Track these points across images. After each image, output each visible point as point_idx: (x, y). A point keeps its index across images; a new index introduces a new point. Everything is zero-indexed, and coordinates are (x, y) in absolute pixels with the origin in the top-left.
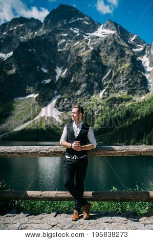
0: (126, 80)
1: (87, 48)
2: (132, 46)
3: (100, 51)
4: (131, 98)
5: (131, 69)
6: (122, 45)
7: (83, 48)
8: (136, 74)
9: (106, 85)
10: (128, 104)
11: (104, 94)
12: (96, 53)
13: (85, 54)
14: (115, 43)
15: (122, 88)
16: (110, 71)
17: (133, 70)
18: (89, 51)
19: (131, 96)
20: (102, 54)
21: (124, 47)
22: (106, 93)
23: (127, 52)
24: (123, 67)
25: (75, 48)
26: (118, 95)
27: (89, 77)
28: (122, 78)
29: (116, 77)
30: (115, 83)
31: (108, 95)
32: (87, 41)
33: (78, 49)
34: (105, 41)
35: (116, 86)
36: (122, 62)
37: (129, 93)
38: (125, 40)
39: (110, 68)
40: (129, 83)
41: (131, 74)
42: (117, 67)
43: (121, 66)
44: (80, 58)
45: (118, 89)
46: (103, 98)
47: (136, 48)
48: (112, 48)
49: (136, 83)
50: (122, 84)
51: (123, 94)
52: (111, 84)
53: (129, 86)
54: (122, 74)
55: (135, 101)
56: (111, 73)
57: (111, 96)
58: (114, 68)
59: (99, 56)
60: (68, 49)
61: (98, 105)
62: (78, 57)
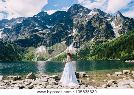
0: (104, 33)
1: (86, 21)
2: (106, 18)
3: (92, 21)
4: (107, 41)
5: (106, 28)
6: (101, 18)
7: (84, 21)
8: (108, 30)
9: (95, 35)
10: (105, 43)
11: (94, 40)
12: (90, 22)
13: (85, 23)
14: (98, 17)
15: (102, 36)
16: (96, 29)
17: (107, 28)
18: (87, 22)
19: (107, 40)
20: (92, 22)
21: (103, 18)
22: (95, 39)
23: (104, 20)
24: (102, 27)
25: (81, 21)
26: (100, 40)
27: (87, 33)
28: (102, 32)
29: (99, 32)
30: (99, 34)
31: (96, 40)
32: (86, 18)
33: (82, 22)
34: (94, 17)
35: (99, 35)
36: (101, 25)
37: (105, 38)
38: (102, 16)
39: (96, 28)
40: (105, 34)
41: (106, 30)
42: (99, 27)
43: (101, 27)
44: (83, 25)
45: (101, 37)
46: (94, 41)
47: (108, 19)
48: (97, 19)
49: (109, 34)
50: (102, 35)
51: (103, 39)
52: (97, 35)
53: (106, 35)
54: (102, 30)
55: (109, 42)
56: (97, 30)
57: (98, 40)
58: (98, 28)
59: (91, 23)
60: (78, 21)
61: (91, 44)
62: (82, 24)
